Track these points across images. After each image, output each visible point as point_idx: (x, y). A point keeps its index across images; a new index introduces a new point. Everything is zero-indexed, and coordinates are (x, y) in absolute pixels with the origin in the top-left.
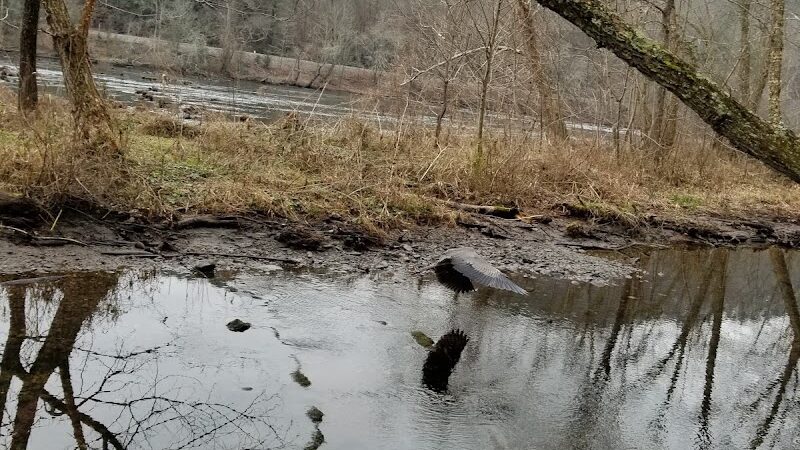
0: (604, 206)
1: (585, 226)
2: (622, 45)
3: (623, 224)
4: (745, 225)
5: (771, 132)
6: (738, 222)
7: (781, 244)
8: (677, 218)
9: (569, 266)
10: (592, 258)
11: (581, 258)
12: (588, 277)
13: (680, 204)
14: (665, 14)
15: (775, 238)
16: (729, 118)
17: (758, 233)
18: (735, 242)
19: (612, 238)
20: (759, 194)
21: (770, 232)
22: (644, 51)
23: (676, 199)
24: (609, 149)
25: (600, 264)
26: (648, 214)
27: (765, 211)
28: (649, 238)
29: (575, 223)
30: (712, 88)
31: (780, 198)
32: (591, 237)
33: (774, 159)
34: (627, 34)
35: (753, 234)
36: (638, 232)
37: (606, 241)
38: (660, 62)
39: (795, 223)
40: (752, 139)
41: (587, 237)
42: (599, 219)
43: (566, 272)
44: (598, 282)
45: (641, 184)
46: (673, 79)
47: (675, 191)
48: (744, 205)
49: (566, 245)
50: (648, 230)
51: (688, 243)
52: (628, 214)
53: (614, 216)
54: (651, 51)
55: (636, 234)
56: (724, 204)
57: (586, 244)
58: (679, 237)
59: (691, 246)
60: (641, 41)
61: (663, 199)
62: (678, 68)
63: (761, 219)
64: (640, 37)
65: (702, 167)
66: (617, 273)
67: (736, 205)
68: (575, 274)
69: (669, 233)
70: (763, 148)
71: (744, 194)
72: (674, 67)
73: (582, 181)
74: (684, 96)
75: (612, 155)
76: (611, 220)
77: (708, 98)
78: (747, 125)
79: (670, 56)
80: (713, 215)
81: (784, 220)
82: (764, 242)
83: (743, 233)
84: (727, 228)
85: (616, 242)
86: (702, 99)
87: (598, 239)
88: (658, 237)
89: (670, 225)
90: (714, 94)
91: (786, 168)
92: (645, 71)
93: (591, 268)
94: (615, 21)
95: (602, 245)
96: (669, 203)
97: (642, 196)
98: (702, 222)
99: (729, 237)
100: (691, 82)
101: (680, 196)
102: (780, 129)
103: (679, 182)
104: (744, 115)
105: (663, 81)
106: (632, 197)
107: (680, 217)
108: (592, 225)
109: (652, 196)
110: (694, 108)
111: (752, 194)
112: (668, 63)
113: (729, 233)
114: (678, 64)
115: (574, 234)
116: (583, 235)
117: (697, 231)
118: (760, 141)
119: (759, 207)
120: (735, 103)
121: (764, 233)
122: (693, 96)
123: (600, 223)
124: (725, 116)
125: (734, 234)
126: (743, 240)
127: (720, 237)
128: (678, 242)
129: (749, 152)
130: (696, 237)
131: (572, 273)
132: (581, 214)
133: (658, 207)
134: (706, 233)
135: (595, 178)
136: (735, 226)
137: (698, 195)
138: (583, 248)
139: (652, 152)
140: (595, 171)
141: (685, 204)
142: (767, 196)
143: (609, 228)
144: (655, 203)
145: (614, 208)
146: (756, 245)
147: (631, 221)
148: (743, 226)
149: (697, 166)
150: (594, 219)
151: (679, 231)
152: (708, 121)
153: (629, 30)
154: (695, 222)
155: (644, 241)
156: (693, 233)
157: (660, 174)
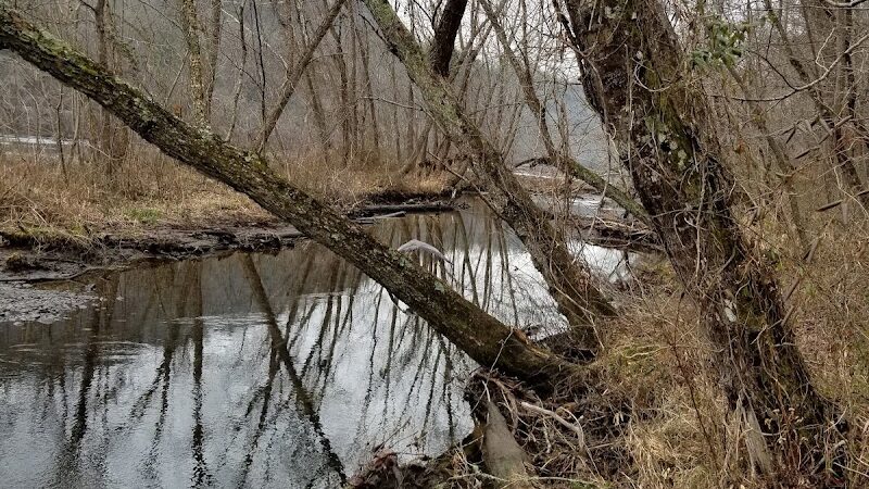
0: (52, 230)
1: (29, 256)
2: (27, 47)
3: (75, 248)
4: (208, 234)
5: (198, 137)
6: (199, 231)
7: (243, 249)
8: (136, 235)
9: (10, 306)
10: (39, 292)
11: (25, 293)
12: (34, 315)
13: (139, 219)
14: (98, 12)
15: (237, 243)
16: (155, 124)
17: (220, 240)
18: (198, 253)
19: (63, 265)
20: (219, 201)
21: (231, 239)
22: (55, 53)
23: (134, 214)
24: (53, 165)
25: (51, 298)
26: (103, 234)
27: (227, 217)
28: (106, 260)
29: (16, 254)
30: (133, 94)
31: (239, 203)
32: (38, 267)
33: (205, 164)
34: (32, 35)
35: (215, 242)
36: (94, 255)
37: (56, 270)
38: (73, 65)
39: (256, 226)
40: (181, 145)
41: (33, 268)
42: (45, 247)
43: (7, 313)
44: (46, 319)
45: (94, 201)
46: (90, 83)
47: (134, 205)
48: (206, 213)
49: (7, 282)
50: (105, 252)
51: (150, 260)
52: (79, 236)
53: (64, 241)
54: (62, 53)
55: (90, 258)
56: (186, 214)
57: (32, 277)
58: (139, 255)
59: (154, 263)
60: (50, 42)
61: (119, 215)
62: (95, 72)
63: (223, 226)
64: (48, 38)
65: (159, 176)
66: (70, 305)
67: (198, 214)
68: (18, 313)
69: (128, 251)
70: (193, 154)
71: (205, 202)
72: (90, 71)
73: (21, 205)
74: (106, 103)
75: (58, 171)
76: (59, 246)
77: (131, 103)
78: (174, 131)
79: (85, 59)
80: (175, 227)
81: (245, 224)
82: (227, 249)
83: (205, 243)
84: (189, 239)
85: (69, 270)
86: (125, 106)
87: (47, 269)
88: (116, 258)
89: (130, 244)
90: (137, 100)
91: (217, 172)
92: (57, 75)
93: (39, 303)
94: (16, 19)
95: (52, 275)
96: (127, 220)
97: (95, 214)
98: (163, 235)
99: (192, 249)
100: (111, 88)
101: (139, 211)
102: (207, 133)
103: (136, 195)
104: (170, 120)
105: (81, 86)
106: (83, 217)
107: (138, 233)
108: (39, 253)
109: (107, 213)
110: (118, 115)
111: (213, 201)
112: (84, 68)
113: (192, 245)
114: (95, 68)
115: (16, 267)
116: (27, 268)
117: (158, 246)
118: (189, 147)
119: (220, 213)
120: (159, 108)
121: (226, 240)
122: (115, 102)
123: (46, 250)
124: (151, 123)
125: (197, 244)
126: (206, 250)
127: (182, 250)
128: (139, 261)
129: (180, 158)
130: (158, 253)
131: (14, 313)
132: (24, 243)
133: (115, 224)
134: (169, 247)
135: (37, 199)
136: (197, 237)
137: (158, 208)
138: (28, 282)
139: (102, 165)
140: (36, 190)
141: (145, 219)
142: (227, 202)
143: (59, 255)
144: (110, 221)
145: (62, 231)
146: (221, 253)
147: (85, 244)
148: (205, 236)
149: (154, 177)
150: (40, 246)
151: (138, 248)
152: (134, 128)
153: (34, 29)
154: (156, 236)
155: (101, 264)
156: (154, 248)
157: (114, 188)
